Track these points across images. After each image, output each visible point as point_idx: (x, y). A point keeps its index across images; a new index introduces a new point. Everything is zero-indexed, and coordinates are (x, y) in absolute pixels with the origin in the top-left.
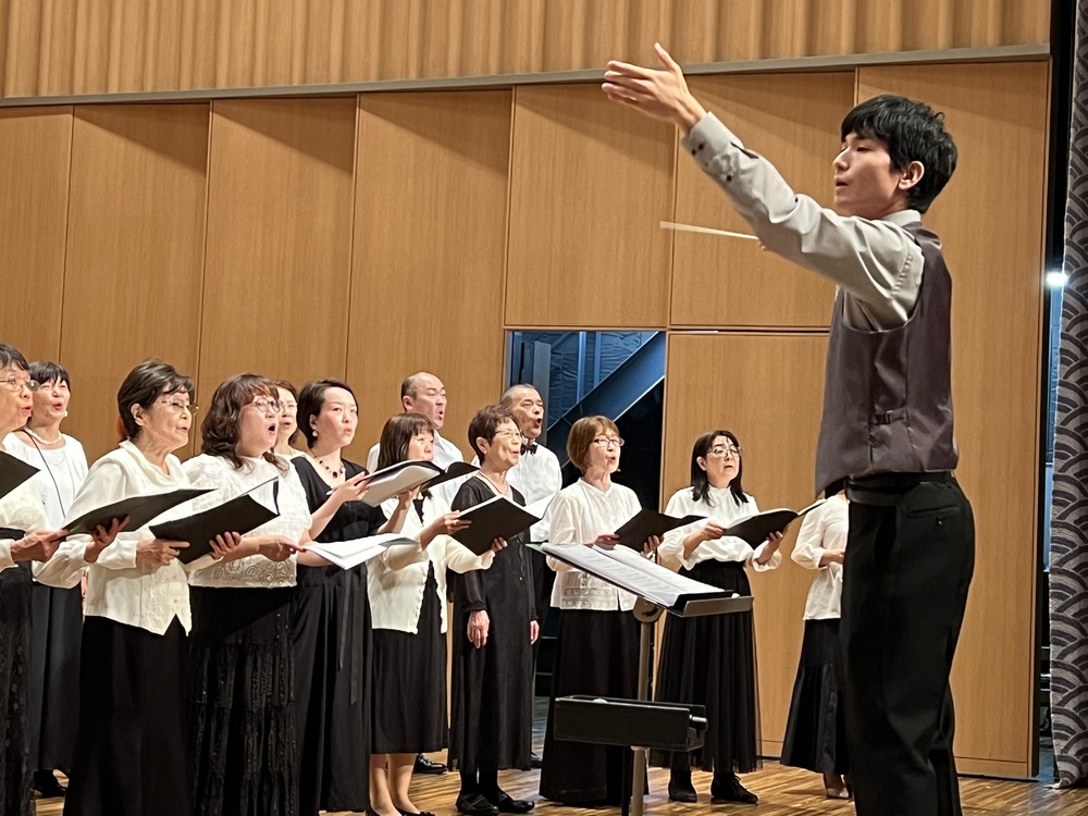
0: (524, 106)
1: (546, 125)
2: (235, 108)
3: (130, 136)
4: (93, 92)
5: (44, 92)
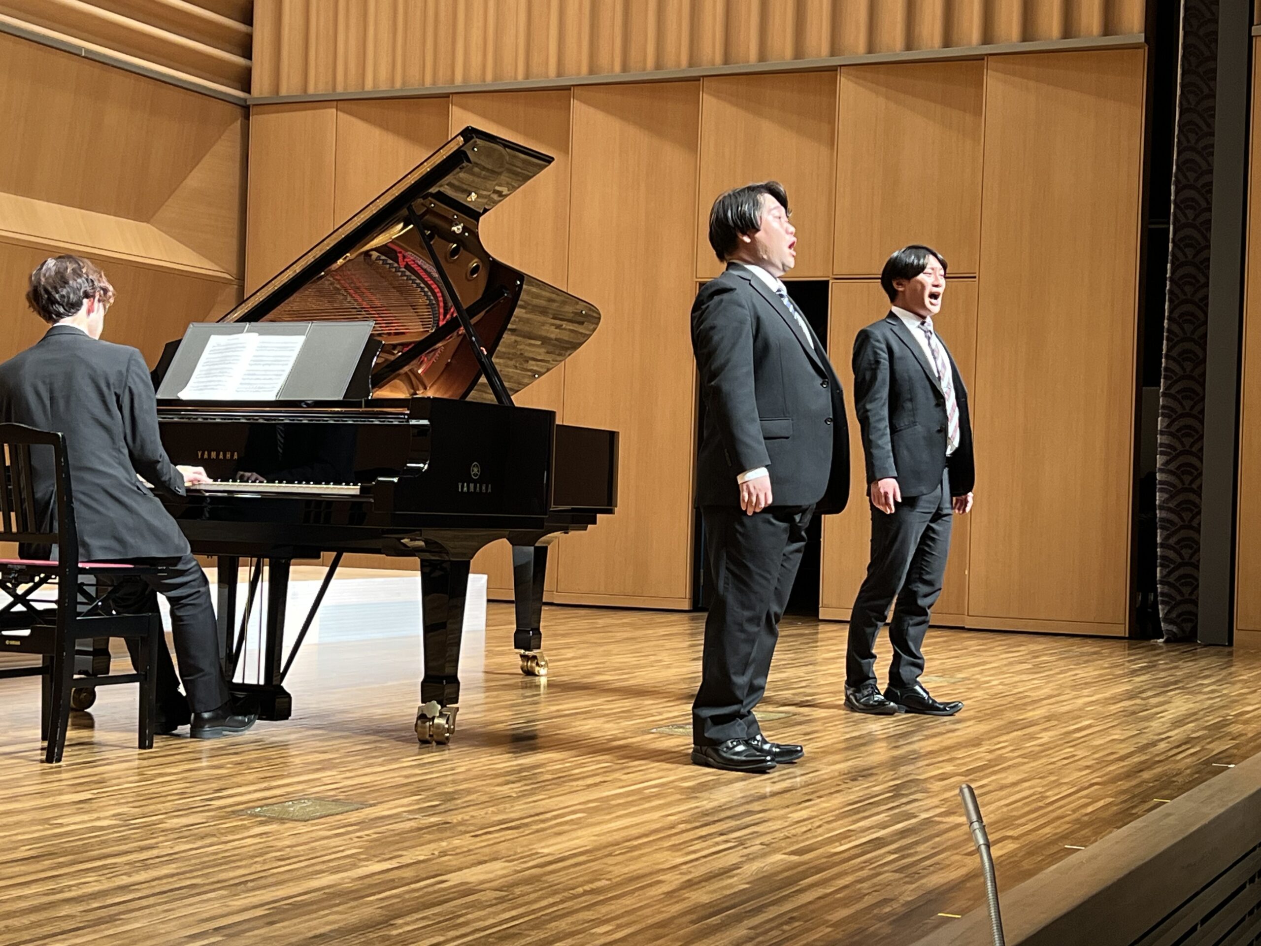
0: (710, 94)
1: (729, 111)
2: (470, 101)
3: (385, 126)
4: (353, 90)
5: (311, 90)
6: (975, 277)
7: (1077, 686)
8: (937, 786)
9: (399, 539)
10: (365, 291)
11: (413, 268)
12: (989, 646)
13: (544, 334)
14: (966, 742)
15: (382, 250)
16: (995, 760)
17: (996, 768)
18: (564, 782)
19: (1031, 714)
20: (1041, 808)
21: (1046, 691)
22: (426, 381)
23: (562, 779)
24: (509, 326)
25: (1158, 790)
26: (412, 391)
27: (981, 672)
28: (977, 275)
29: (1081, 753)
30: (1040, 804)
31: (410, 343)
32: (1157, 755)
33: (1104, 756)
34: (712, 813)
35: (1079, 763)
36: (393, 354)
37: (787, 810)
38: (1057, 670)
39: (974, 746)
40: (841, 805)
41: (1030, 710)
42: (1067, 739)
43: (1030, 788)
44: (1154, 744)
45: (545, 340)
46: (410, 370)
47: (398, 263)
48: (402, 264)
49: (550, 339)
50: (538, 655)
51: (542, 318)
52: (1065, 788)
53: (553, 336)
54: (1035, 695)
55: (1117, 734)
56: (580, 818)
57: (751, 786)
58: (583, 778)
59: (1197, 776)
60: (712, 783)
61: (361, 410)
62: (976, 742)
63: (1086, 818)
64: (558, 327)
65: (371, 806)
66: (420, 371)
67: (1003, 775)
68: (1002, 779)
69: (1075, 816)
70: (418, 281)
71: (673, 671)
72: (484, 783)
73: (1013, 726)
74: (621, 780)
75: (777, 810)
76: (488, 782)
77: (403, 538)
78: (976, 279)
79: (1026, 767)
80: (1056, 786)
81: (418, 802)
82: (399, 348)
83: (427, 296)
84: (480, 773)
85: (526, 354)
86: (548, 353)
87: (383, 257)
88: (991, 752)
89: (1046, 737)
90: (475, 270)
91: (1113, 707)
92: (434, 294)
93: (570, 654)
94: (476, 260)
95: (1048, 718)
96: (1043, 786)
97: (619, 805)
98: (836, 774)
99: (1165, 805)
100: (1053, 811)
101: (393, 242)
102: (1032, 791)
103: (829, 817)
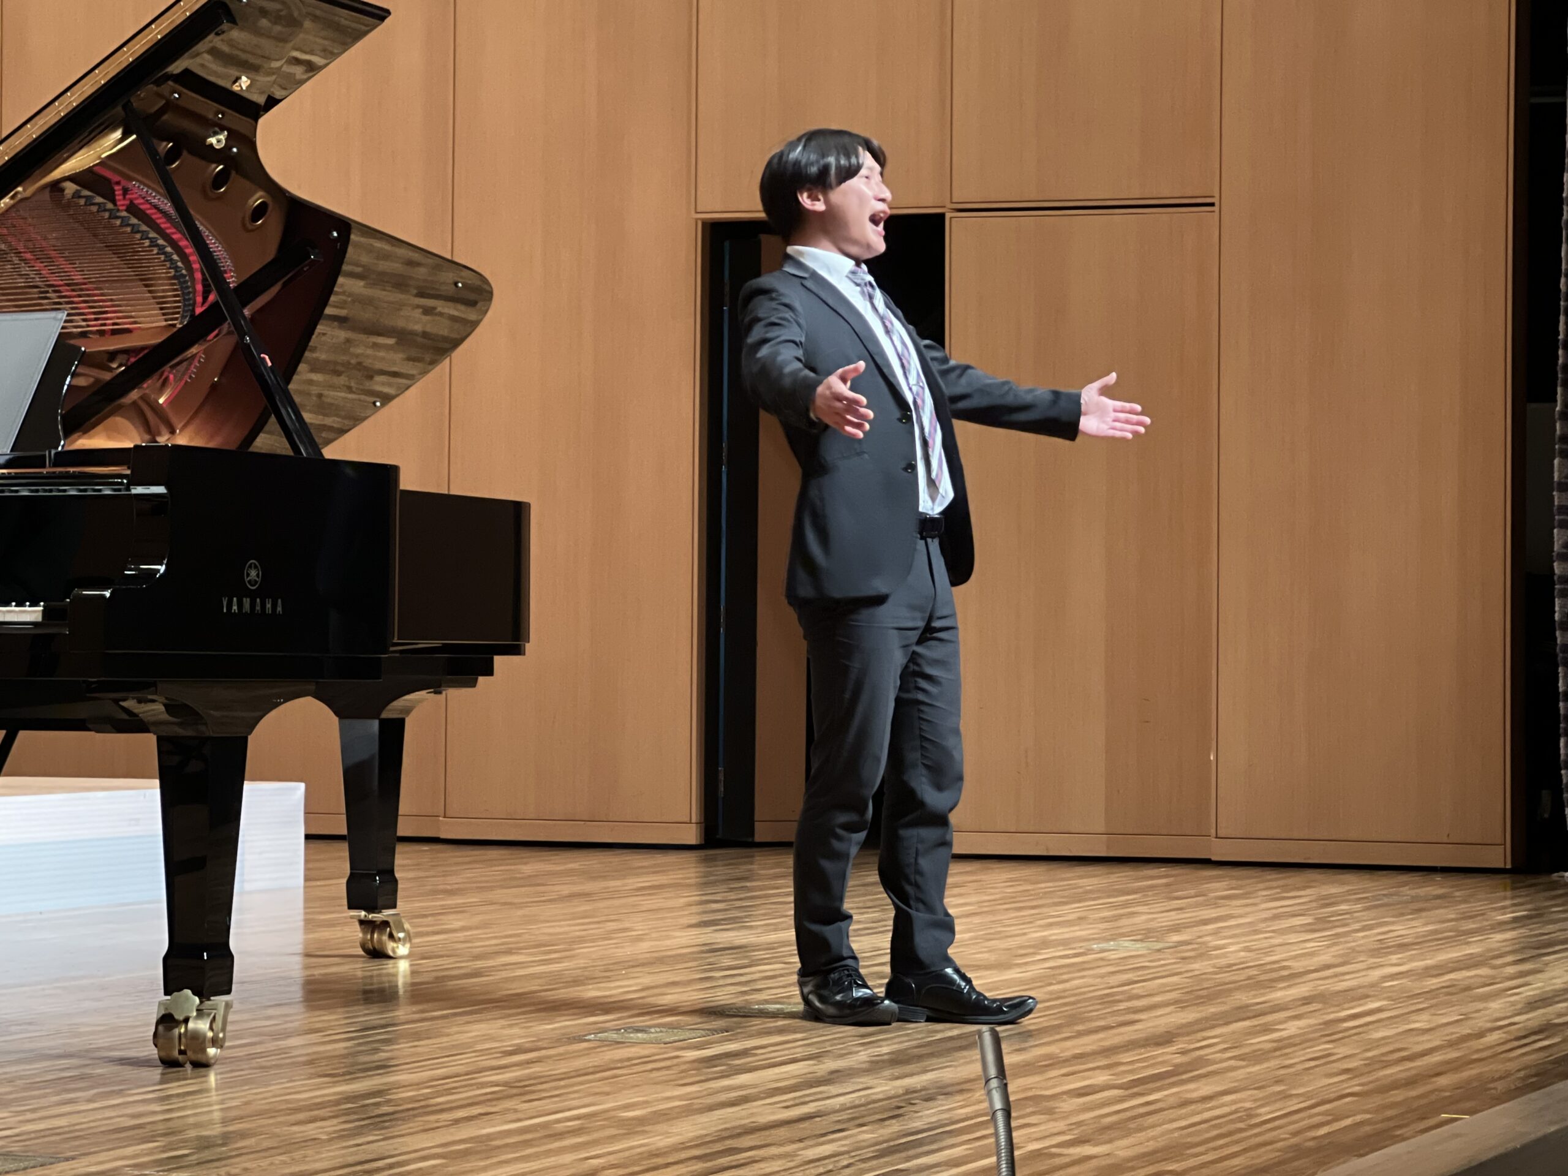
6: (1212, 205)
7: (1381, 950)
8: (1068, 1105)
9: (116, 701)
10: (53, 254)
11: (143, 212)
12: (1248, 889)
13: (401, 323)
14: (1147, 1039)
15: (86, 179)
16: (1189, 1063)
17: (1184, 1077)
18: (415, 1116)
19: (1279, 994)
20: (1241, 1130)
21: (1325, 958)
22: (174, 420)
23: (411, 1113)
24: (328, 311)
25: (1458, 1102)
26: (147, 437)
27: (1215, 933)
28: (1215, 200)
29: (1342, 1051)
30: (1241, 1125)
31: (143, 348)
32: (1478, 1051)
33: (1383, 1055)
34: (665, 1153)
35: (1334, 1065)
36: (111, 370)
37: (801, 1145)
38: (1356, 926)
39: (1158, 1044)
40: (895, 1135)
41: (1281, 989)
42: (1330, 1031)
43: (1234, 1102)
44: (1481, 1034)
45: (404, 338)
46: (143, 398)
47: (114, 202)
48: (122, 202)
49: (413, 333)
50: (390, 920)
51: (396, 296)
52: (1295, 1101)
53: (418, 328)
54: (1298, 966)
55: (1421, 1022)
56: (434, 1166)
57: (744, 1113)
58: (451, 1109)
59: (1534, 1079)
60: (677, 1110)
61: (44, 471)
62: (1165, 1039)
63: (1311, 1144)
64: (428, 311)
65: (67, 1159)
66: (161, 401)
67: (1191, 1086)
68: (1187, 1091)
69: (1294, 1140)
70: (152, 235)
71: (645, 946)
72: (271, 1121)
73: (1242, 1013)
74: (516, 1111)
75: (781, 1145)
76: (280, 1119)
77: (124, 700)
78: (1216, 208)
79: (1240, 1074)
80: (1281, 1099)
81: (151, 1152)
82: (121, 358)
83: (171, 260)
84: (267, 1107)
85: (367, 362)
86: (409, 359)
87: (86, 193)
88: (1183, 1053)
89: (1292, 1028)
90: (260, 211)
91: (1435, 981)
92: (184, 257)
93: (455, 922)
94: (260, 193)
95: (1307, 1000)
96: (1255, 1100)
97: (507, 1145)
98: (901, 1091)
99: (1459, 1123)
100: (1256, 1135)
101: (103, 163)
102: (1234, 1107)
103: (868, 1153)
